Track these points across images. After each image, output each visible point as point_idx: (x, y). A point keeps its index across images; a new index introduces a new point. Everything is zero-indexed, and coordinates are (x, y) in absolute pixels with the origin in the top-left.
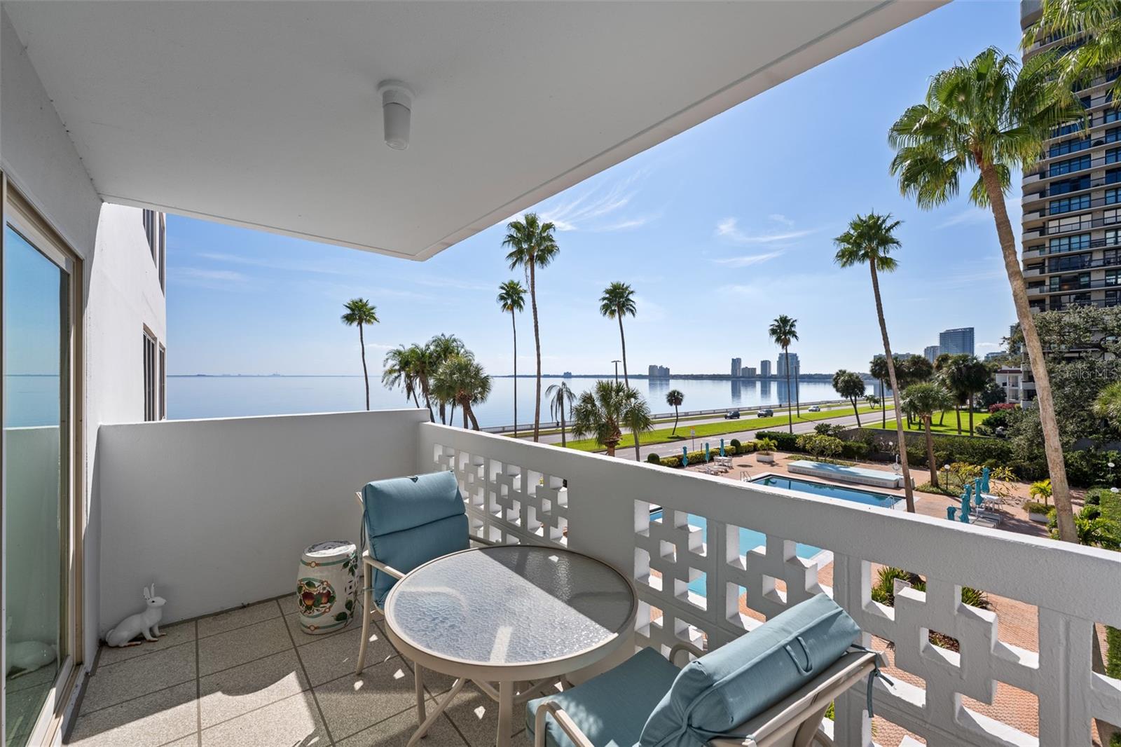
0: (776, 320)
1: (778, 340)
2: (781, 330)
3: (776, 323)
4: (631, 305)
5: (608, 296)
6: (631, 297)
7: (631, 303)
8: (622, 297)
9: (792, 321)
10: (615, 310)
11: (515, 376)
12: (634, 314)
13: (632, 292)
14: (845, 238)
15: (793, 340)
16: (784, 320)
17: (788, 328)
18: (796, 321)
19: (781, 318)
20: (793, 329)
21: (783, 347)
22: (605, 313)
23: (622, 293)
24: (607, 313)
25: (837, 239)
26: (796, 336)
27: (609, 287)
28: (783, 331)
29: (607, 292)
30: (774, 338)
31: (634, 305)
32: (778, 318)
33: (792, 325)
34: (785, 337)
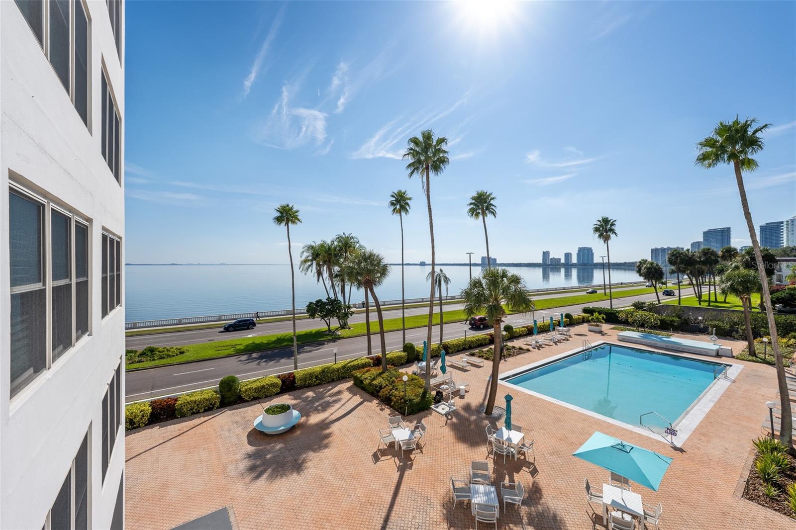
0: (599, 221)
1: (600, 236)
2: (603, 228)
3: (599, 223)
4: (492, 209)
5: (473, 201)
6: (492, 202)
7: (493, 207)
8: (485, 202)
9: (612, 221)
10: (479, 213)
11: (403, 265)
12: (495, 216)
13: (493, 198)
14: (709, 143)
15: (612, 236)
16: (606, 221)
17: (609, 226)
18: (615, 221)
19: (603, 220)
20: (613, 227)
21: (605, 242)
22: (472, 215)
23: (486, 199)
24: (474, 216)
25: (701, 144)
26: (615, 233)
27: (475, 194)
28: (605, 229)
29: (473, 198)
30: (597, 234)
31: (495, 209)
32: (601, 219)
33: (612, 225)
34: (607, 233)
